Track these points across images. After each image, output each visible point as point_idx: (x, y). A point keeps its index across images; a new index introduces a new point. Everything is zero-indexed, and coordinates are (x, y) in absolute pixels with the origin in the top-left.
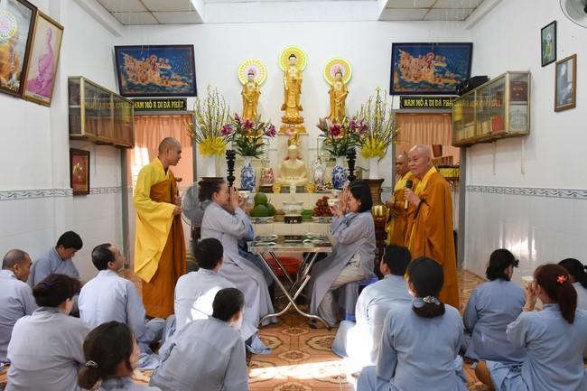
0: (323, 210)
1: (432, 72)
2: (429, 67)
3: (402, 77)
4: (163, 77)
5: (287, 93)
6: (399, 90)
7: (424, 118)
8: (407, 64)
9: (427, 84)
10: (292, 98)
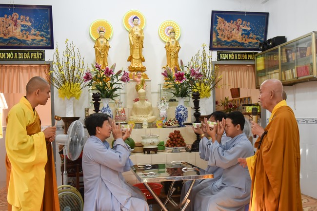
0: (176, 141)
1: (240, 34)
2: (238, 30)
3: (218, 37)
4: (24, 32)
5: (132, 47)
6: (216, 47)
7: (234, 67)
8: (223, 27)
9: (237, 42)
10: (136, 51)
